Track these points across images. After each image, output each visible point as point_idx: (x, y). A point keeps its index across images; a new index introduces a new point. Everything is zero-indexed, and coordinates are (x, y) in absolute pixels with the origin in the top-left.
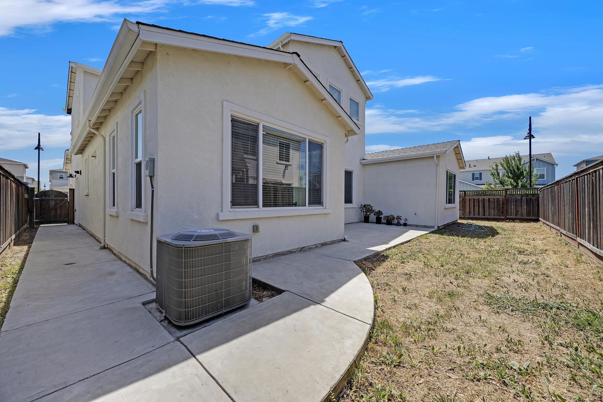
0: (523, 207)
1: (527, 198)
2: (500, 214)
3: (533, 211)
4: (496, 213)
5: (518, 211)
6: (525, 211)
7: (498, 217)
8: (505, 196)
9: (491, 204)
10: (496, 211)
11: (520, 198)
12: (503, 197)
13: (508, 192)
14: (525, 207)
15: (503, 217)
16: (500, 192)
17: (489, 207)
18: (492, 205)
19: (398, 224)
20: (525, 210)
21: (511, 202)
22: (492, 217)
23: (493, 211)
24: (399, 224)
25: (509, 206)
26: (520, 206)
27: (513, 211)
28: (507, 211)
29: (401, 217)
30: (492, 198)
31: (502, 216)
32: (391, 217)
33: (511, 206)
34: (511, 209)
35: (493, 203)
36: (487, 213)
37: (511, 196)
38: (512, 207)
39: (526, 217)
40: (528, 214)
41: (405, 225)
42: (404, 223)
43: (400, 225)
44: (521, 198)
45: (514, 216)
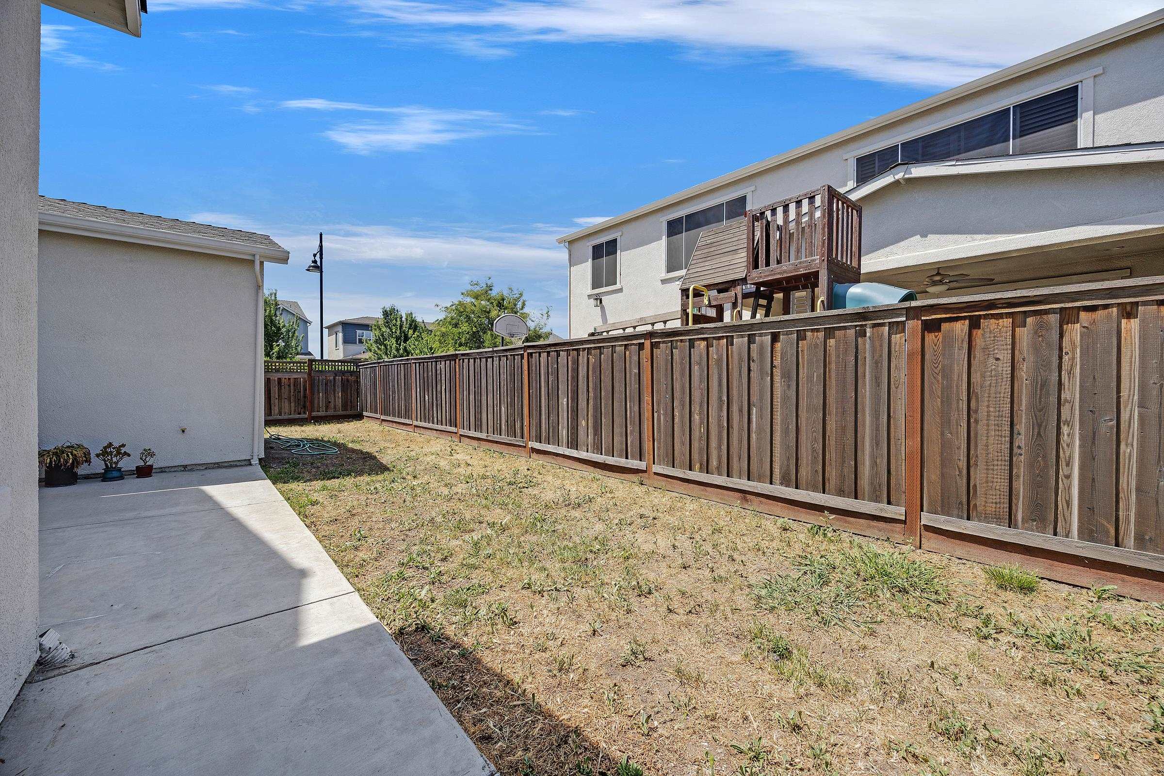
0: (337, 395)
1: (342, 379)
2: (299, 410)
3: (351, 402)
4: (293, 409)
5: (330, 402)
6: (339, 402)
7: (297, 416)
8: (309, 374)
9: (283, 390)
10: (293, 404)
11: (332, 378)
12: (306, 376)
13: (314, 366)
14: (340, 394)
15: (306, 416)
16: (300, 366)
17: (279, 396)
18: (285, 392)
19: (111, 474)
20: (340, 400)
21: (318, 386)
22: (286, 417)
23: (287, 404)
24: (115, 474)
25: (316, 394)
26: (333, 393)
27: (323, 403)
28: (312, 402)
29: (123, 446)
30: (285, 378)
31: (305, 413)
32: (79, 453)
33: (319, 393)
34: (319, 398)
35: (287, 387)
36: (275, 410)
37: (318, 374)
38: (321, 394)
39: (341, 413)
40: (345, 407)
41: (144, 472)
42: (137, 467)
43: (121, 475)
44: (334, 379)
45: (323, 411)
